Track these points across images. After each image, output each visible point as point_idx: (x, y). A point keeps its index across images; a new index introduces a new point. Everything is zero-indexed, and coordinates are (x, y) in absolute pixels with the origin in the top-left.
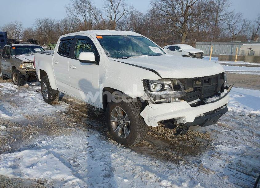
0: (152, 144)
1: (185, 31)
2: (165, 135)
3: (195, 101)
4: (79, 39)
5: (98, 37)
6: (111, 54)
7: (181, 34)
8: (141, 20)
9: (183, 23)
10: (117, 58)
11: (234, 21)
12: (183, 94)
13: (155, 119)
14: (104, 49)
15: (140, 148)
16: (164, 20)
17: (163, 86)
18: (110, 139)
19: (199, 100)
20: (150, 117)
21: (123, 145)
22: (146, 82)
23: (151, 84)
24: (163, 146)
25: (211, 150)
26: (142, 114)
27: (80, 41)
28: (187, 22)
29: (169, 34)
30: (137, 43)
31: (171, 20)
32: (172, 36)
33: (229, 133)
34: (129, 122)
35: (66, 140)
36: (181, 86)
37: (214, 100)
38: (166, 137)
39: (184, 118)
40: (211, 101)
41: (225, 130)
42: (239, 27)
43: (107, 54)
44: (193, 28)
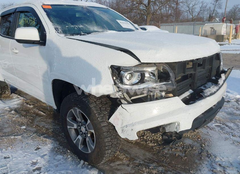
0: (129, 156)
1: (148, 14)
2: (143, 139)
3: (187, 94)
4: (22, 12)
5: (45, 7)
6: (62, 29)
7: (146, 17)
8: (107, 3)
9: (147, 5)
10: (73, 35)
11: (193, 3)
12: (173, 86)
13: (133, 128)
14: (52, 22)
15: (111, 165)
16: (128, 3)
17: (143, 75)
18: (69, 151)
19: (191, 91)
20: (124, 124)
21: (86, 163)
22: (115, 71)
23: (124, 73)
24: (144, 158)
25: (208, 159)
26: (112, 120)
27: (23, 15)
28: (151, 5)
29: (134, 16)
30: (100, 16)
31: (136, 3)
32: (137, 19)
33: (222, 129)
34: (93, 131)
35: (5, 158)
36: (171, 74)
37: (213, 92)
38: (146, 142)
39: (177, 124)
40: (210, 93)
41: (216, 124)
42: (197, 9)
43: (56, 29)
44: (157, 10)
